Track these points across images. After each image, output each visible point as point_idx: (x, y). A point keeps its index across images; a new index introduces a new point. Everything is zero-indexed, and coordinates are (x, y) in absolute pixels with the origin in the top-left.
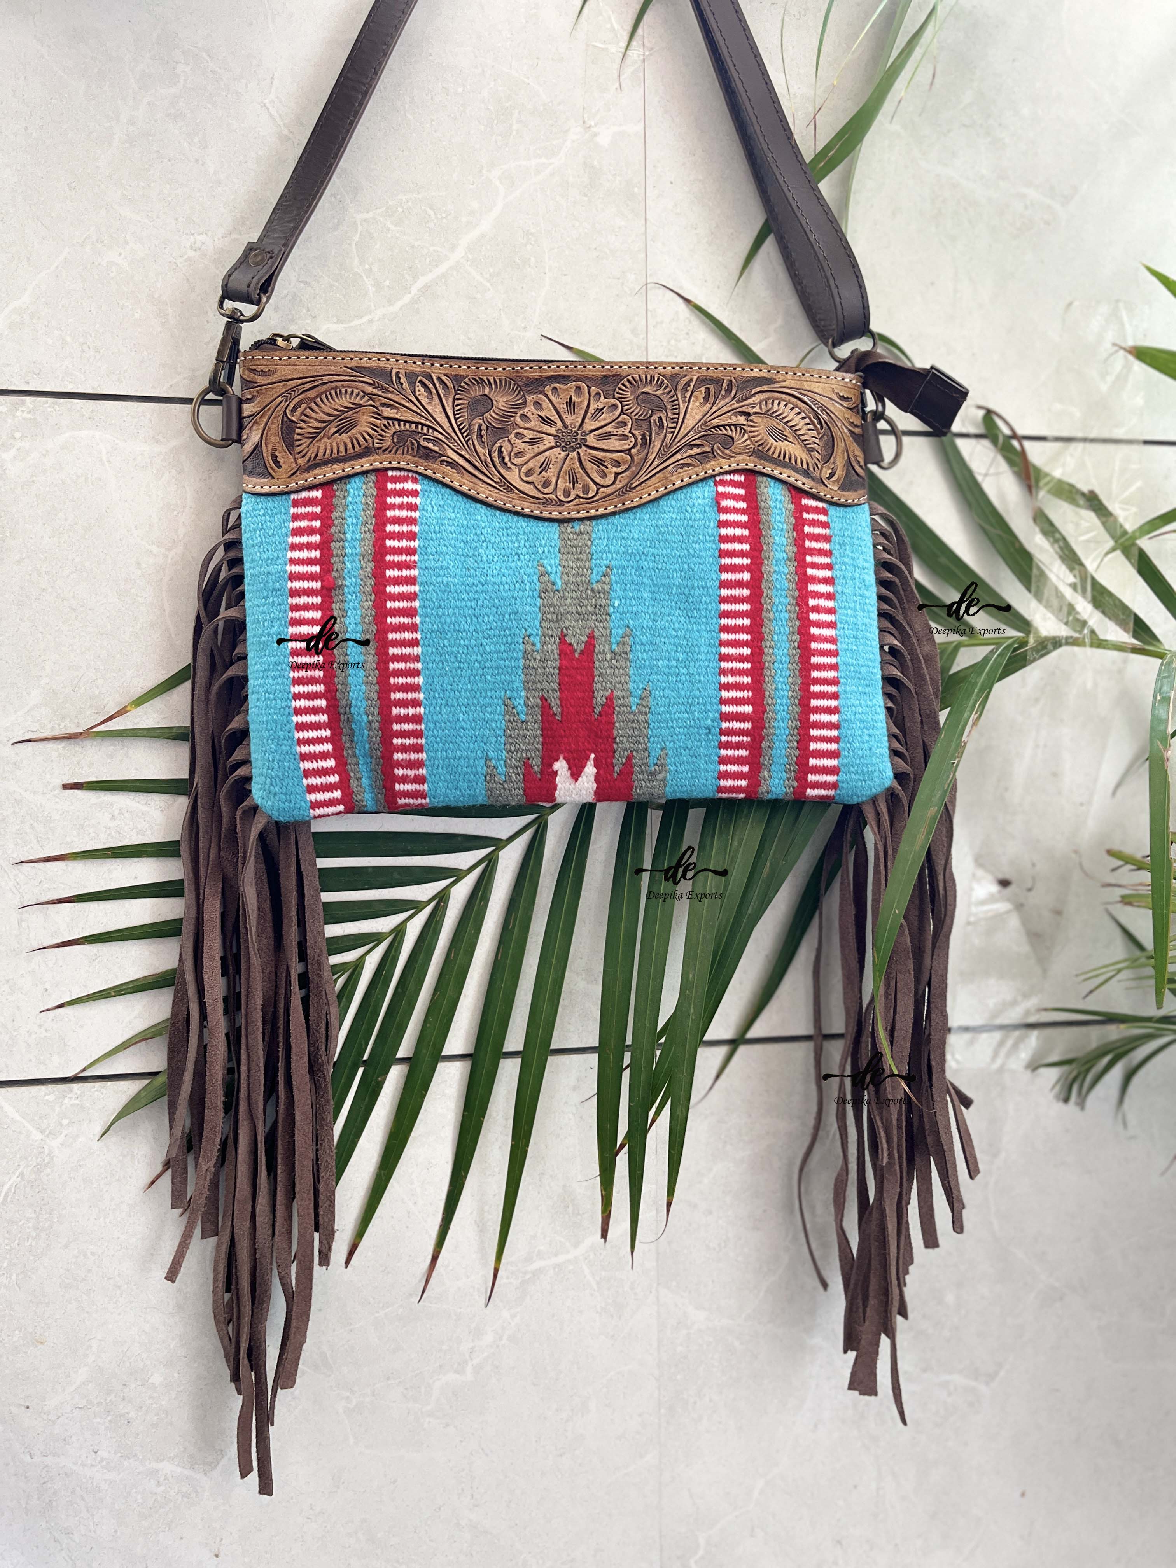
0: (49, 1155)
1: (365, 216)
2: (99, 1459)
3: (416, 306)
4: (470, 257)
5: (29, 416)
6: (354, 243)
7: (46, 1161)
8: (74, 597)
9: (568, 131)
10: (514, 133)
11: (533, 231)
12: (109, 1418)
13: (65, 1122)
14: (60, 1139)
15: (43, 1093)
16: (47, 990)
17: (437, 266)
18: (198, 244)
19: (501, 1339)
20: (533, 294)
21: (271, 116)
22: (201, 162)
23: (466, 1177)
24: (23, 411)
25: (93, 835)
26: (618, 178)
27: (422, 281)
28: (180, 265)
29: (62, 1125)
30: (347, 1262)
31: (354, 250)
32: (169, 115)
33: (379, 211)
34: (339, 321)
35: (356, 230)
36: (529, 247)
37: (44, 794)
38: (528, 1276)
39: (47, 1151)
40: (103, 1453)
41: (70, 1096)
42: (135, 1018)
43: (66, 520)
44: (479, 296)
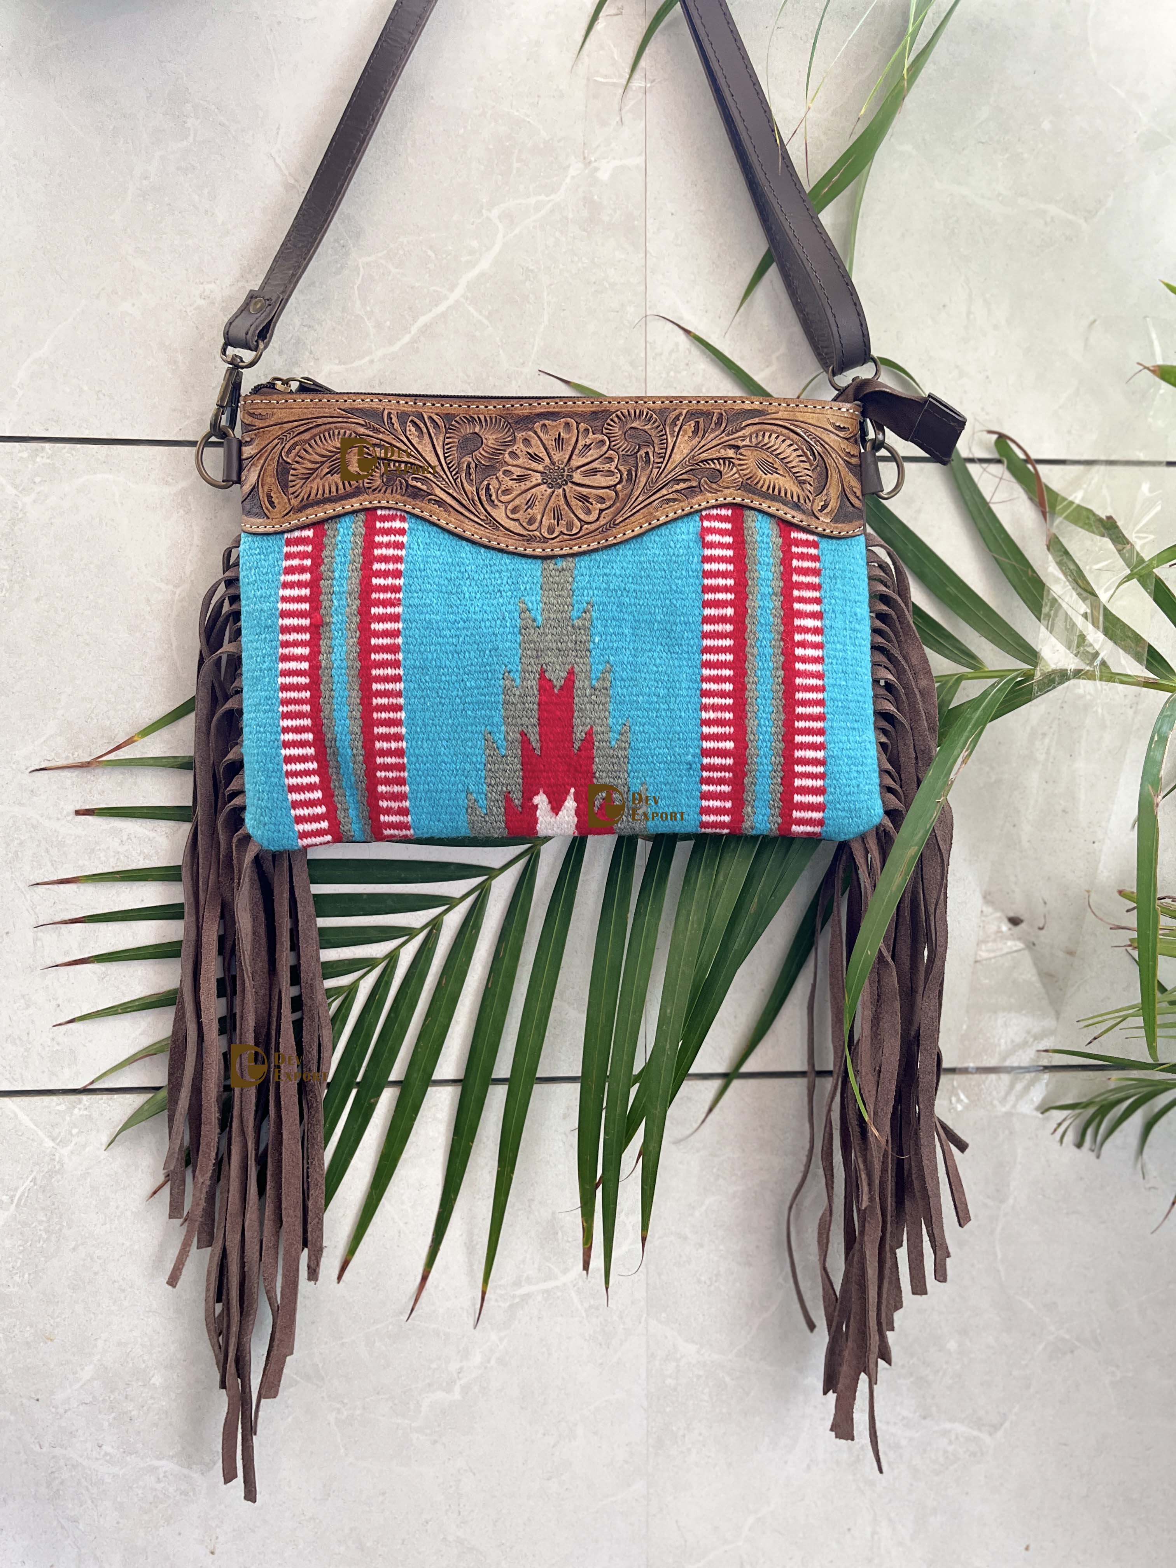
0: (58, 1162)
1: (369, 259)
2: (103, 1453)
3: (416, 345)
4: (469, 295)
5: (48, 461)
6: (356, 287)
7: (57, 1167)
8: (88, 633)
9: (569, 166)
10: (515, 171)
11: (531, 268)
12: (113, 1415)
13: (75, 1131)
14: (71, 1147)
15: (54, 1104)
16: (59, 1006)
17: (436, 305)
18: (207, 293)
19: (489, 1361)
20: (532, 329)
21: (277, 165)
22: (210, 214)
23: (455, 1199)
24: (42, 457)
25: (103, 859)
26: (618, 212)
27: (423, 320)
28: (190, 314)
29: (72, 1135)
30: (340, 1278)
31: (356, 292)
32: (178, 169)
33: (380, 255)
34: (340, 363)
35: (358, 274)
36: (527, 284)
37: (58, 819)
38: (517, 1300)
39: (57, 1159)
40: (107, 1448)
41: (79, 1106)
42: (141, 1034)
43: (81, 560)
44: (478, 334)
